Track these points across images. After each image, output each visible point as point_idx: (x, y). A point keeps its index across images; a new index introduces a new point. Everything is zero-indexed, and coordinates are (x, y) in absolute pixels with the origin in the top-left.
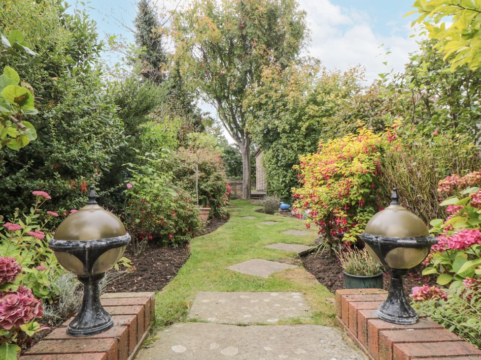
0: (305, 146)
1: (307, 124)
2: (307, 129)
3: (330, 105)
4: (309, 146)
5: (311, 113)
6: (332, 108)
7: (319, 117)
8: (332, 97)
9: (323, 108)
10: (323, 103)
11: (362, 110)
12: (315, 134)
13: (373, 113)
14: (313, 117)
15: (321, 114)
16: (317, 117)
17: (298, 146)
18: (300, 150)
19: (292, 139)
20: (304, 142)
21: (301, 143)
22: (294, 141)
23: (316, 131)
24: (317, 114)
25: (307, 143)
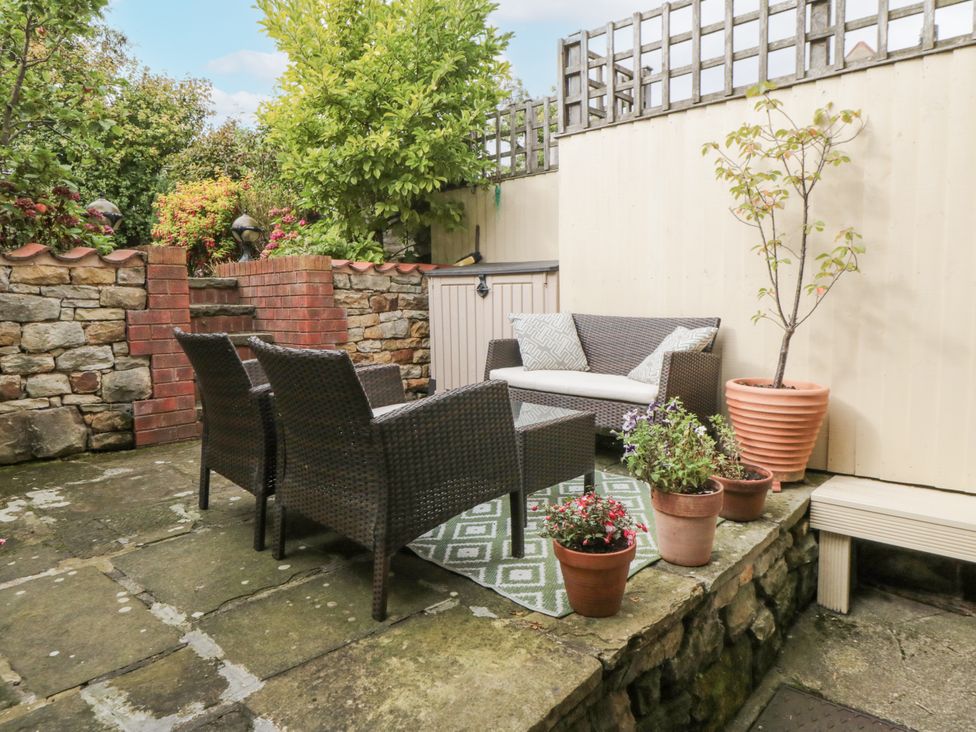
0: (120, 187)
1: (123, 152)
2: (122, 160)
3: (161, 131)
4: (127, 188)
5: (130, 137)
6: (164, 135)
7: (143, 144)
8: (165, 119)
9: (150, 132)
10: (148, 125)
11: (216, 153)
12: (135, 170)
13: (228, 160)
14: (132, 144)
15: (145, 141)
16: (139, 144)
17: (107, 185)
18: (111, 192)
19: (96, 173)
20: (116, 180)
21: (112, 182)
22: (99, 177)
23: (137, 167)
24: (140, 140)
25: (124, 183)
